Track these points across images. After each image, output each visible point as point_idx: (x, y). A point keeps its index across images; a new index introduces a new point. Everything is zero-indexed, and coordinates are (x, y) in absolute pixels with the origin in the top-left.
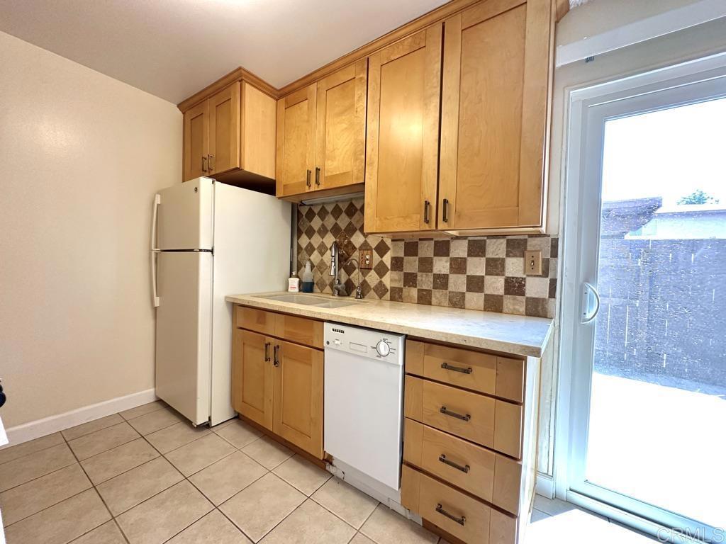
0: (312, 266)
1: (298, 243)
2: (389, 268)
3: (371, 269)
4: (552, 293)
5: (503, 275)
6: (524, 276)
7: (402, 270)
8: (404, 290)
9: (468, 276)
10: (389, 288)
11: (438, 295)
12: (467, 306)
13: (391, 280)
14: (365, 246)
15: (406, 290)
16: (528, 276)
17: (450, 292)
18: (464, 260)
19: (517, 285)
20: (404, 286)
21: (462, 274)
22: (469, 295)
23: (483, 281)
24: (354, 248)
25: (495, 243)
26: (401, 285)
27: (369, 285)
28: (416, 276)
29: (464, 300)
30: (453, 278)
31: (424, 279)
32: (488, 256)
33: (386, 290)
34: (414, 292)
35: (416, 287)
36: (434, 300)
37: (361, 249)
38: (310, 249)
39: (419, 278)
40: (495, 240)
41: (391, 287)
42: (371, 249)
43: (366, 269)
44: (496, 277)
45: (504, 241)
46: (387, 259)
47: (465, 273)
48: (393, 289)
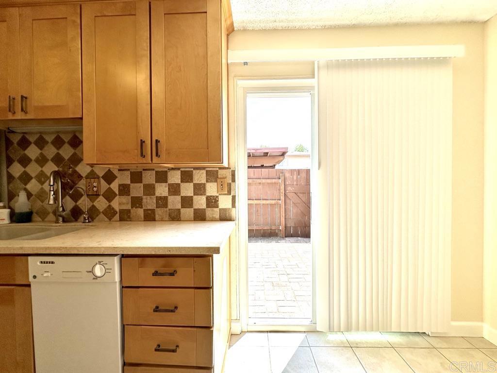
0: (29, 195)
1: (8, 173)
2: (118, 193)
3: (99, 195)
4: (234, 205)
5: (205, 195)
6: (218, 195)
7: (129, 195)
8: (132, 211)
9: (182, 197)
10: (118, 211)
11: (160, 213)
12: (182, 219)
13: (120, 204)
14: (92, 175)
15: (133, 211)
16: (220, 194)
17: (169, 210)
18: (178, 185)
19: (214, 201)
20: (132, 208)
21: (177, 195)
22: (183, 211)
23: (192, 200)
24: (80, 177)
25: (199, 172)
26: (129, 207)
27: (98, 210)
28: (142, 199)
29: (180, 214)
30: (171, 199)
31: (148, 201)
32: (194, 182)
33: (115, 213)
34: (141, 212)
35: (142, 208)
36: (157, 217)
37: (87, 177)
38: (26, 178)
39: (144, 200)
40: (198, 171)
41: (120, 210)
42: (98, 177)
43: (94, 196)
44: (201, 196)
45: (204, 172)
46: (115, 186)
47: (180, 195)
48: (121, 211)
